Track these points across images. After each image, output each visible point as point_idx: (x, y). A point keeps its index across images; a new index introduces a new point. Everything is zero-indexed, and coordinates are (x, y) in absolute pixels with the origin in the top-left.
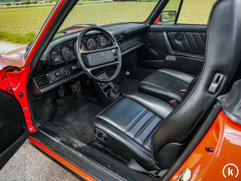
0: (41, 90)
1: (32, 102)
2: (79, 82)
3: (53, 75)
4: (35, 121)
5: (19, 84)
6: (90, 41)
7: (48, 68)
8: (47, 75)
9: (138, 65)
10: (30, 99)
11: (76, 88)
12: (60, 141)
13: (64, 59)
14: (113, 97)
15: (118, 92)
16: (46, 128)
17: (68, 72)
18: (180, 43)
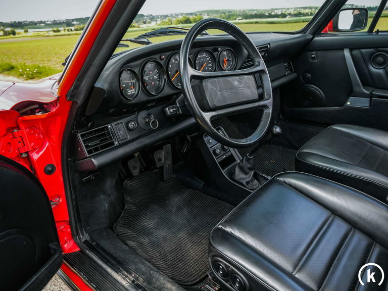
0: (93, 160)
1: (74, 186)
2: (169, 146)
3: (122, 128)
4: (79, 228)
5: (47, 144)
6: (202, 58)
7: (111, 110)
8: (110, 127)
9: (281, 117)
10: (69, 179)
11: (163, 157)
12: (130, 282)
13: (147, 93)
14: (240, 179)
15: (251, 169)
16: (101, 245)
17: (155, 121)
18: (381, 71)
